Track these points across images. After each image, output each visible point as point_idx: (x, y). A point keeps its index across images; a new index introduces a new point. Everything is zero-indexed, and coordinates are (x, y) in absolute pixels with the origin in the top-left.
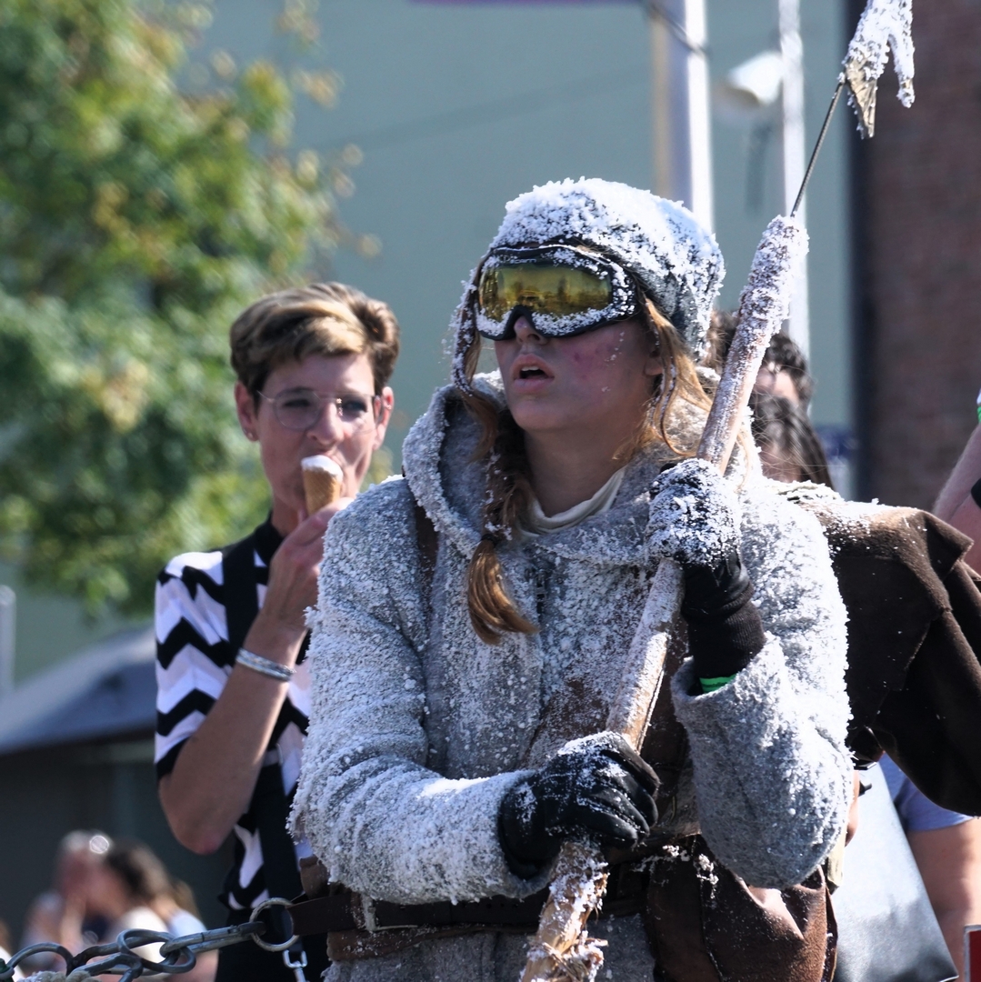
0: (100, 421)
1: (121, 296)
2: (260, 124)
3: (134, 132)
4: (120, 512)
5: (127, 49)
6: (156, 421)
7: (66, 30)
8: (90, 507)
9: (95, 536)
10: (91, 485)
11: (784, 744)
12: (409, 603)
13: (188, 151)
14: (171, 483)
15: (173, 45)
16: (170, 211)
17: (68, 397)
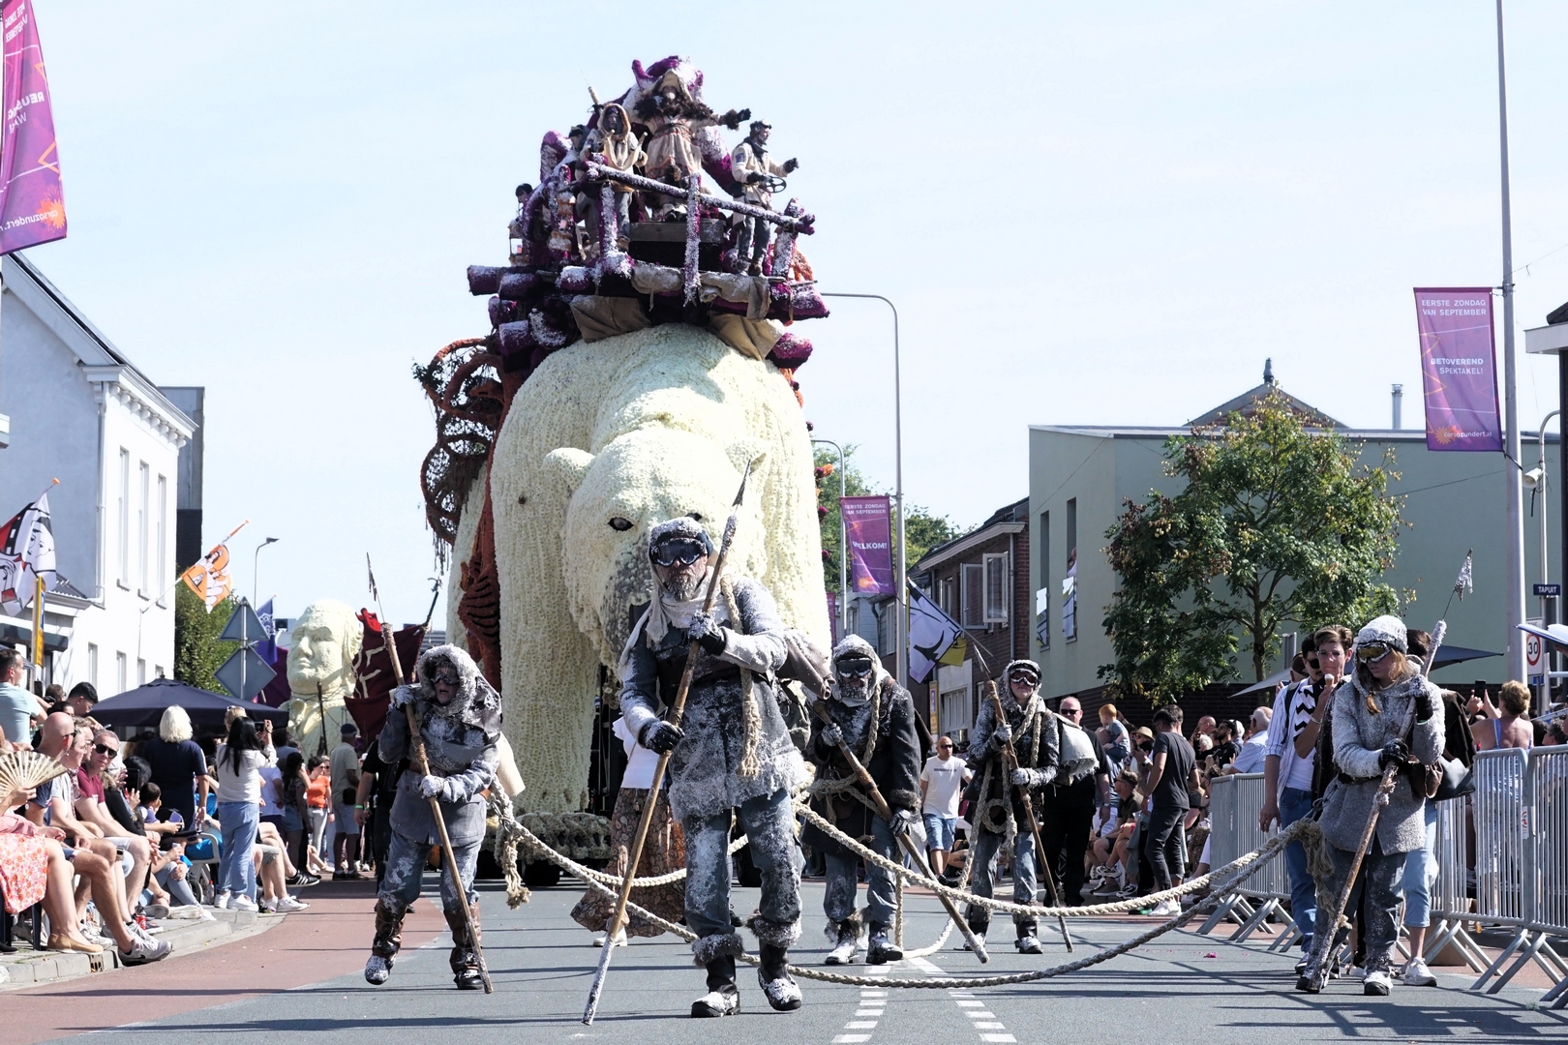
0: (1326, 578)
1: (1333, 540)
2: (1378, 486)
3: (1338, 488)
4: (1331, 608)
5: (1336, 462)
6: (1343, 578)
7: (1318, 457)
8: (1323, 605)
9: (1324, 616)
10: (1323, 599)
11: (1435, 735)
12: (1353, 709)
13: (1355, 494)
14: (1348, 599)
15: (1350, 461)
16: (1349, 513)
17: (1316, 571)
